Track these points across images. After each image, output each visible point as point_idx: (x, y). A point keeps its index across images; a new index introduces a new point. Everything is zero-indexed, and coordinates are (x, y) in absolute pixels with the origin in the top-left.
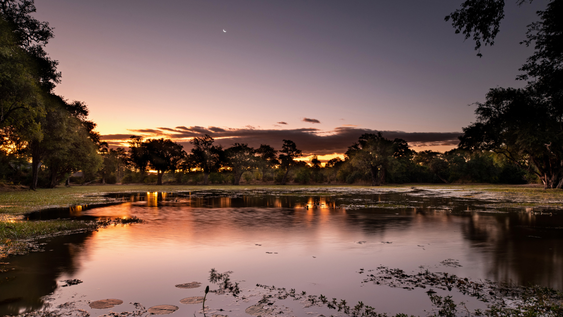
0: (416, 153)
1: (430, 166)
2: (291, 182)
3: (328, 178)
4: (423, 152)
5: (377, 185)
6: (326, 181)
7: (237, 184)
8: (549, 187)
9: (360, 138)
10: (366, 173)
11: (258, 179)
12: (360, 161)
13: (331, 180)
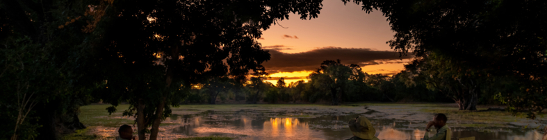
0: (368, 76)
1: (379, 88)
2: (261, 101)
3: (294, 98)
4: (374, 76)
5: (336, 104)
6: (292, 101)
7: (213, 103)
8: (461, 109)
9: (322, 64)
10: (327, 94)
11: (231, 99)
12: (322, 84)
13: (296, 99)
